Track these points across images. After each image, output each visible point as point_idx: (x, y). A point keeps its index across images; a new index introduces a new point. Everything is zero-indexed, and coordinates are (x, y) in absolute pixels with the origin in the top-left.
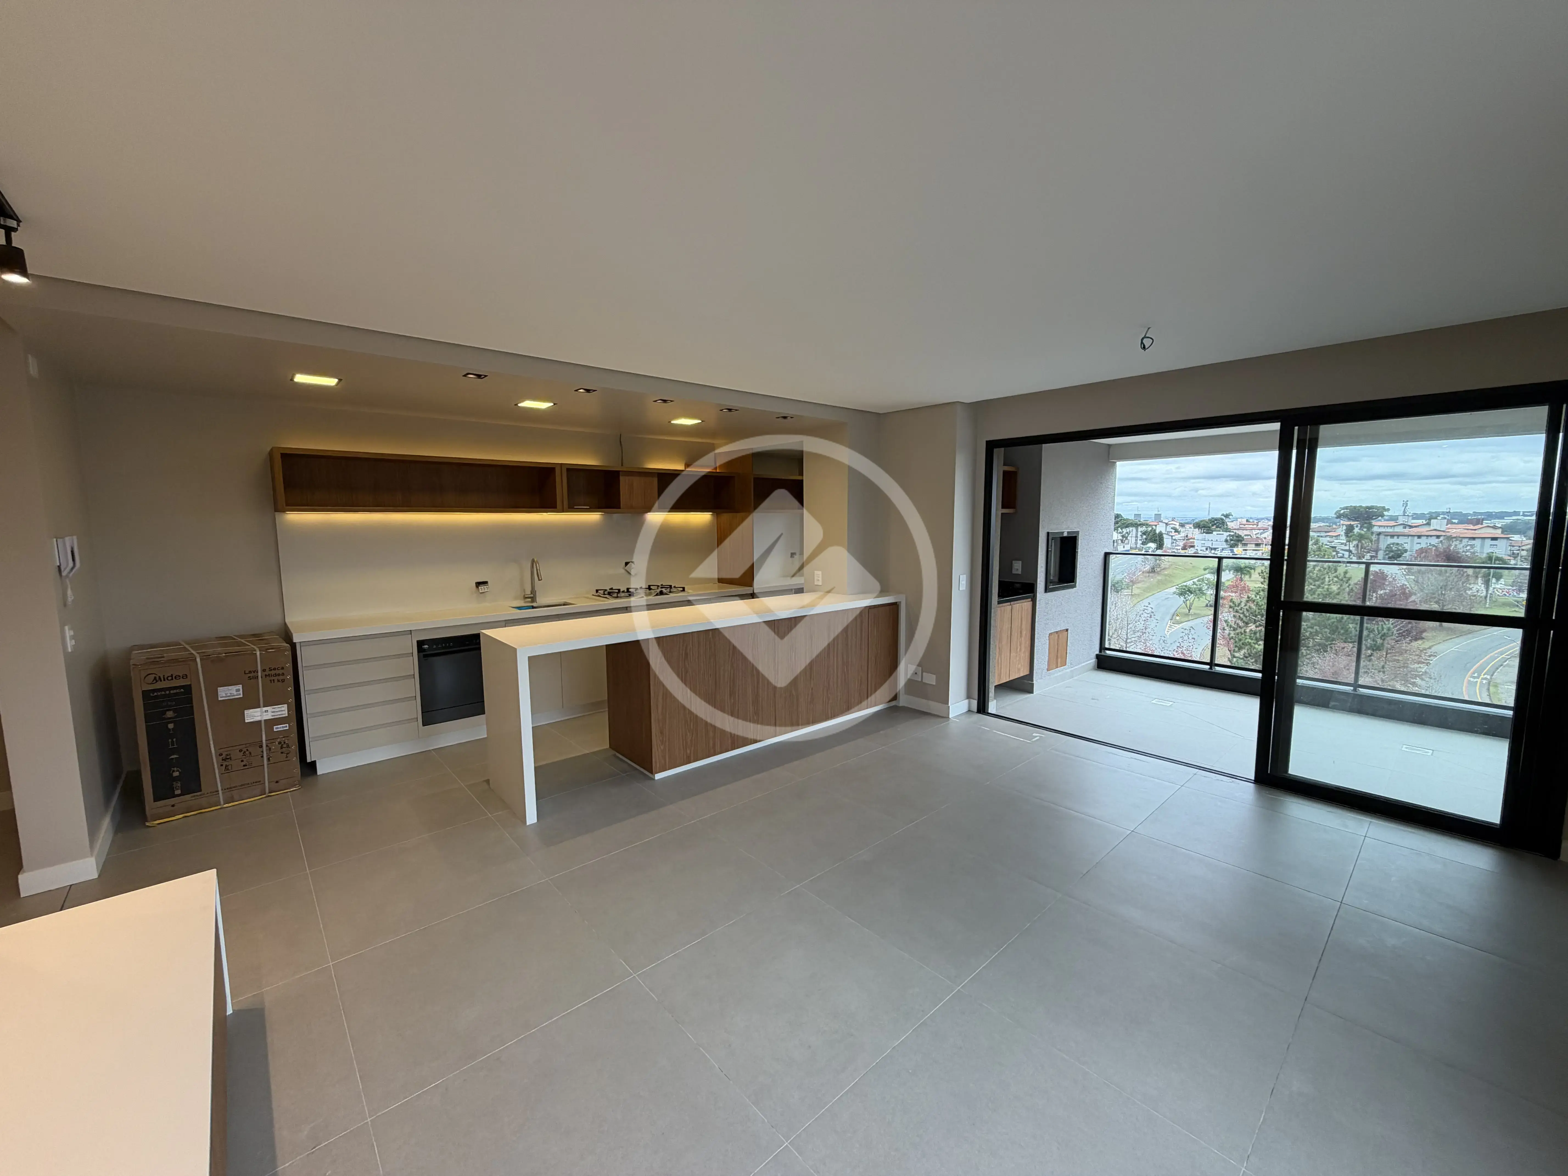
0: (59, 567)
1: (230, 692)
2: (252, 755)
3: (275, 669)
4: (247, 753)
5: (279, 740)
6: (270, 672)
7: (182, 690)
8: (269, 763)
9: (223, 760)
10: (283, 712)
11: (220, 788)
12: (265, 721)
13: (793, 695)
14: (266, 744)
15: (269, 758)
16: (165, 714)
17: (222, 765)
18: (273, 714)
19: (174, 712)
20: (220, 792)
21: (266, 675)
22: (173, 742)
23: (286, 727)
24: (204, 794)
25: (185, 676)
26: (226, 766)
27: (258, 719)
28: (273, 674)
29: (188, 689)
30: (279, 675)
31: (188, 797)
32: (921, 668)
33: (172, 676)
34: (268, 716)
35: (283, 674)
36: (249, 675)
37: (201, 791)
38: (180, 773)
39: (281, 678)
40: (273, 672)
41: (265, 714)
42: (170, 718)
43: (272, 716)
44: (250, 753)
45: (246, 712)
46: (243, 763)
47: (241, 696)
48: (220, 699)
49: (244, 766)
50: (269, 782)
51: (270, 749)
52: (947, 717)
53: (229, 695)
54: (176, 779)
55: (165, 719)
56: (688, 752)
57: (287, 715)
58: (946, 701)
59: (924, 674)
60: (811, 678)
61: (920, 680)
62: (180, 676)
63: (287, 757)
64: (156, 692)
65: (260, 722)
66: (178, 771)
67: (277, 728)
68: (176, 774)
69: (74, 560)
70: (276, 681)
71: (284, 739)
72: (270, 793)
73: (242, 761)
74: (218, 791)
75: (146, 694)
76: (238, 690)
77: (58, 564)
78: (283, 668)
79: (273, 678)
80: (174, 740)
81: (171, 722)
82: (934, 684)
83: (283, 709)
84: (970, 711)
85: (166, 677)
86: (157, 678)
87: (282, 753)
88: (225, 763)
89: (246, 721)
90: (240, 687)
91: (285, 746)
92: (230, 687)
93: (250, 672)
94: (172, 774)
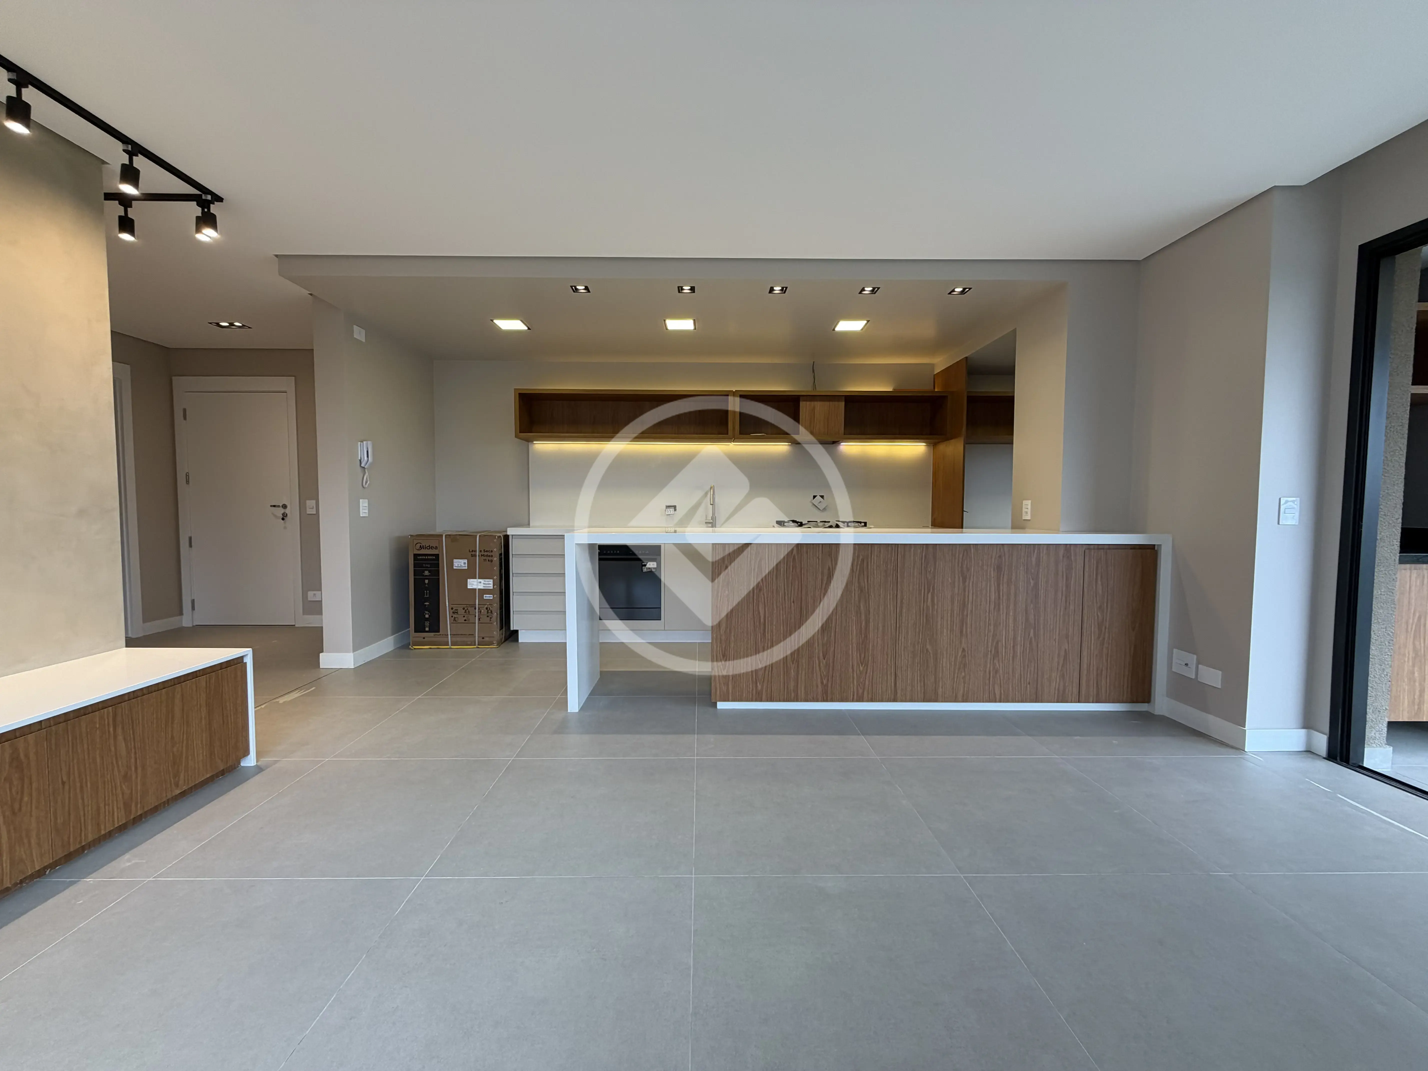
0: (360, 460)
1: (460, 564)
2: (470, 613)
3: (487, 551)
4: (467, 611)
5: (486, 606)
6: (484, 553)
7: (434, 557)
8: (480, 622)
9: (453, 613)
10: (490, 585)
11: (449, 634)
12: (479, 589)
13: (927, 650)
14: (478, 607)
15: (479, 619)
16: (424, 572)
17: (452, 617)
18: (484, 585)
19: (429, 572)
20: (449, 636)
21: (482, 555)
22: (427, 593)
23: (491, 597)
24: (441, 635)
25: (436, 548)
26: (455, 618)
27: (474, 587)
28: (486, 555)
29: (437, 556)
30: (489, 556)
31: (432, 634)
32: (1195, 656)
33: (429, 546)
34: (481, 587)
35: (492, 556)
36: (472, 553)
37: (439, 632)
38: (429, 616)
39: (490, 558)
40: (486, 553)
41: (479, 584)
42: (426, 576)
43: (484, 587)
44: (469, 612)
45: (469, 580)
46: (465, 618)
47: (466, 568)
48: (454, 568)
49: (465, 620)
50: (478, 637)
51: (481, 612)
52: (1237, 747)
53: (459, 566)
54: (427, 619)
55: (424, 576)
56: (759, 687)
57: (492, 588)
58: (1240, 719)
59: (1200, 666)
60: (961, 632)
61: (1193, 677)
62: (433, 547)
63: (490, 620)
64: (421, 556)
65: (476, 589)
66: (428, 614)
67: (487, 597)
68: (427, 616)
69: (368, 457)
70: (487, 560)
71: (489, 606)
72: (478, 645)
73: (464, 617)
74: (448, 635)
75: (415, 555)
76: (465, 563)
77: (360, 459)
78: (492, 551)
79: (485, 558)
80: (428, 592)
81: (427, 579)
82: (1220, 687)
83: (490, 583)
84: (1309, 752)
85: (426, 546)
86: (422, 546)
87: (488, 616)
88: (455, 616)
89: (468, 587)
90: (466, 561)
91: (489, 611)
92: (460, 560)
93: (473, 551)
94: (425, 616)
